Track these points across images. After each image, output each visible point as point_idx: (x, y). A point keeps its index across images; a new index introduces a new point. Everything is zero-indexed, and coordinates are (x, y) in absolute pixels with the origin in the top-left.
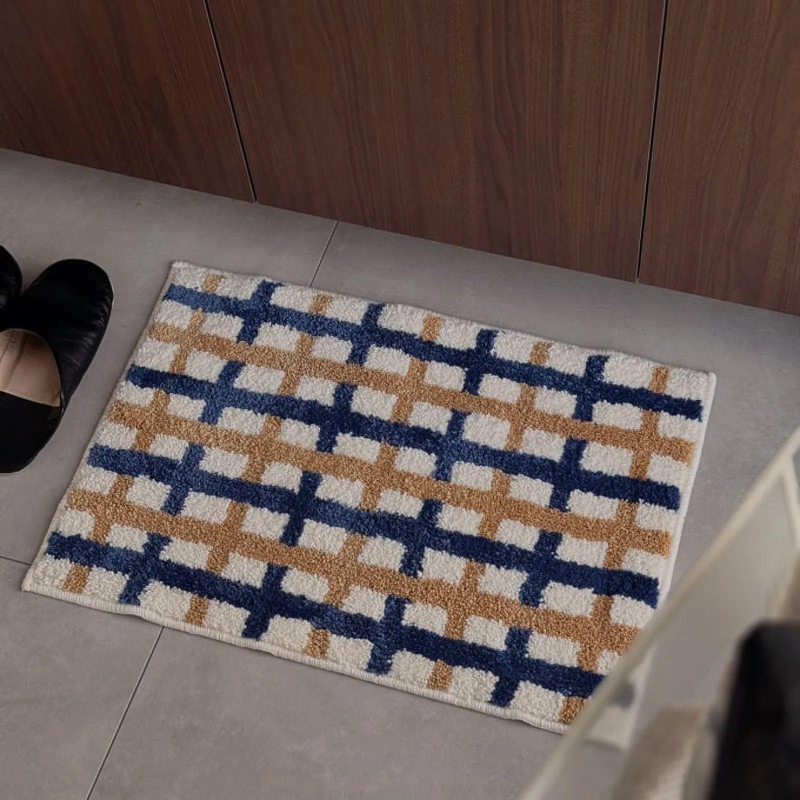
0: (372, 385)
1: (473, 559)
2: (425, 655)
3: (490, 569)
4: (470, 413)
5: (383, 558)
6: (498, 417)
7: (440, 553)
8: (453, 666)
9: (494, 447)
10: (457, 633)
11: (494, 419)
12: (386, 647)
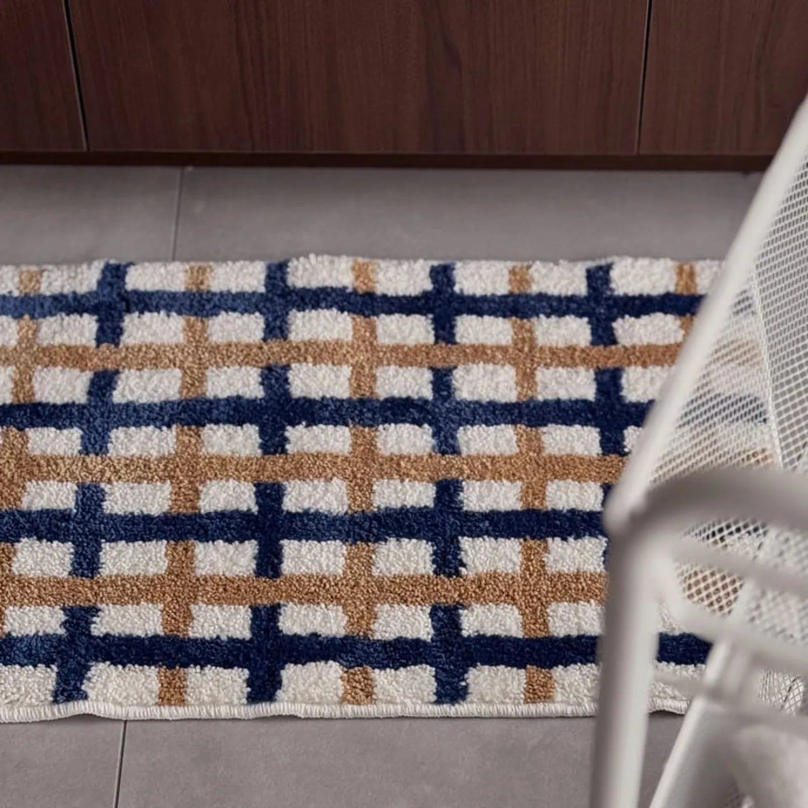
0: (310, 359)
1: (528, 537)
2: (508, 664)
3: (555, 544)
4: (455, 367)
5: (407, 563)
6: (494, 364)
7: (481, 539)
8: (550, 667)
9: (503, 401)
10: (540, 629)
11: (490, 367)
12: (452, 667)
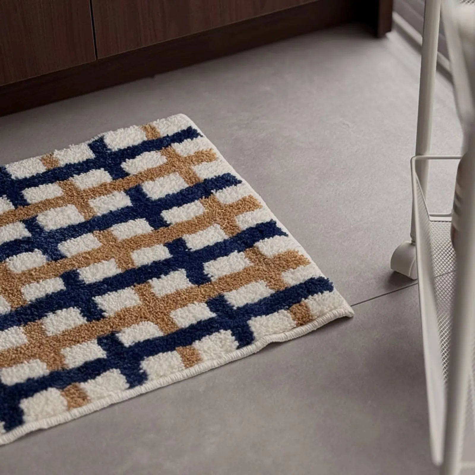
1: (135, 284)
2: (163, 352)
3: (154, 282)
4: (37, 216)
5: (68, 322)
6: (59, 207)
7: (107, 294)
8: (191, 344)
9: (77, 223)
10: (172, 327)
11: (58, 209)
12: (129, 365)
